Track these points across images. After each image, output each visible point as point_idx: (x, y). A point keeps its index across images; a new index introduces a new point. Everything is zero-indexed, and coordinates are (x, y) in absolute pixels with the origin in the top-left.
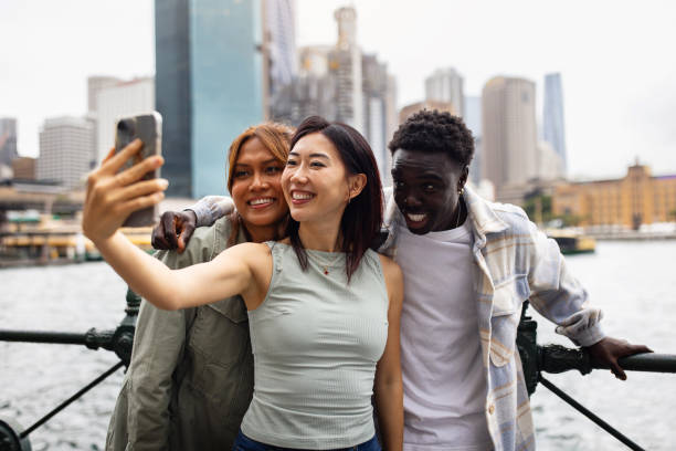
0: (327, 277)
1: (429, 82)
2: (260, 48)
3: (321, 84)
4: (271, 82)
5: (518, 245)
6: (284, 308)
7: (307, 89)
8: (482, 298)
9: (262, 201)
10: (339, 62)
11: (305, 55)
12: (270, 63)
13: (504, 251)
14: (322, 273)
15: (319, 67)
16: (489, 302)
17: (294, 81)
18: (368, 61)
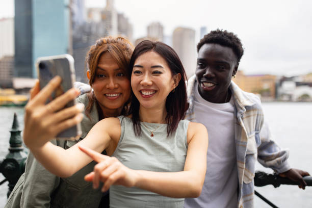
0: (153, 139)
1: (149, 28)
2: (68, 7)
3: (98, 26)
4: (73, 24)
5: (258, 115)
6: (124, 157)
7: (90, 28)
8: (240, 144)
9: (114, 95)
10: (106, 16)
11: (90, 11)
12: (72, 14)
13: (252, 118)
14: (149, 136)
15: (97, 18)
16: (245, 146)
17: (85, 24)
18: (120, 16)
